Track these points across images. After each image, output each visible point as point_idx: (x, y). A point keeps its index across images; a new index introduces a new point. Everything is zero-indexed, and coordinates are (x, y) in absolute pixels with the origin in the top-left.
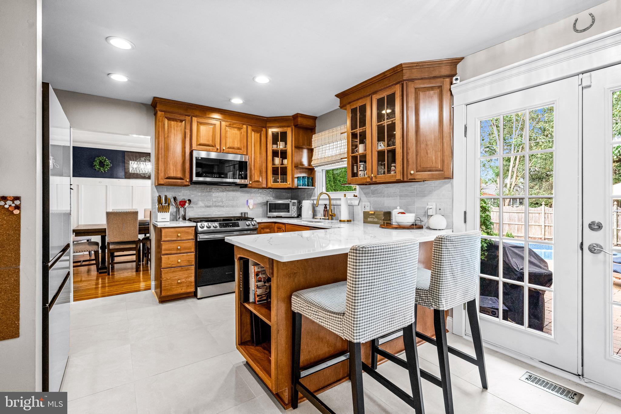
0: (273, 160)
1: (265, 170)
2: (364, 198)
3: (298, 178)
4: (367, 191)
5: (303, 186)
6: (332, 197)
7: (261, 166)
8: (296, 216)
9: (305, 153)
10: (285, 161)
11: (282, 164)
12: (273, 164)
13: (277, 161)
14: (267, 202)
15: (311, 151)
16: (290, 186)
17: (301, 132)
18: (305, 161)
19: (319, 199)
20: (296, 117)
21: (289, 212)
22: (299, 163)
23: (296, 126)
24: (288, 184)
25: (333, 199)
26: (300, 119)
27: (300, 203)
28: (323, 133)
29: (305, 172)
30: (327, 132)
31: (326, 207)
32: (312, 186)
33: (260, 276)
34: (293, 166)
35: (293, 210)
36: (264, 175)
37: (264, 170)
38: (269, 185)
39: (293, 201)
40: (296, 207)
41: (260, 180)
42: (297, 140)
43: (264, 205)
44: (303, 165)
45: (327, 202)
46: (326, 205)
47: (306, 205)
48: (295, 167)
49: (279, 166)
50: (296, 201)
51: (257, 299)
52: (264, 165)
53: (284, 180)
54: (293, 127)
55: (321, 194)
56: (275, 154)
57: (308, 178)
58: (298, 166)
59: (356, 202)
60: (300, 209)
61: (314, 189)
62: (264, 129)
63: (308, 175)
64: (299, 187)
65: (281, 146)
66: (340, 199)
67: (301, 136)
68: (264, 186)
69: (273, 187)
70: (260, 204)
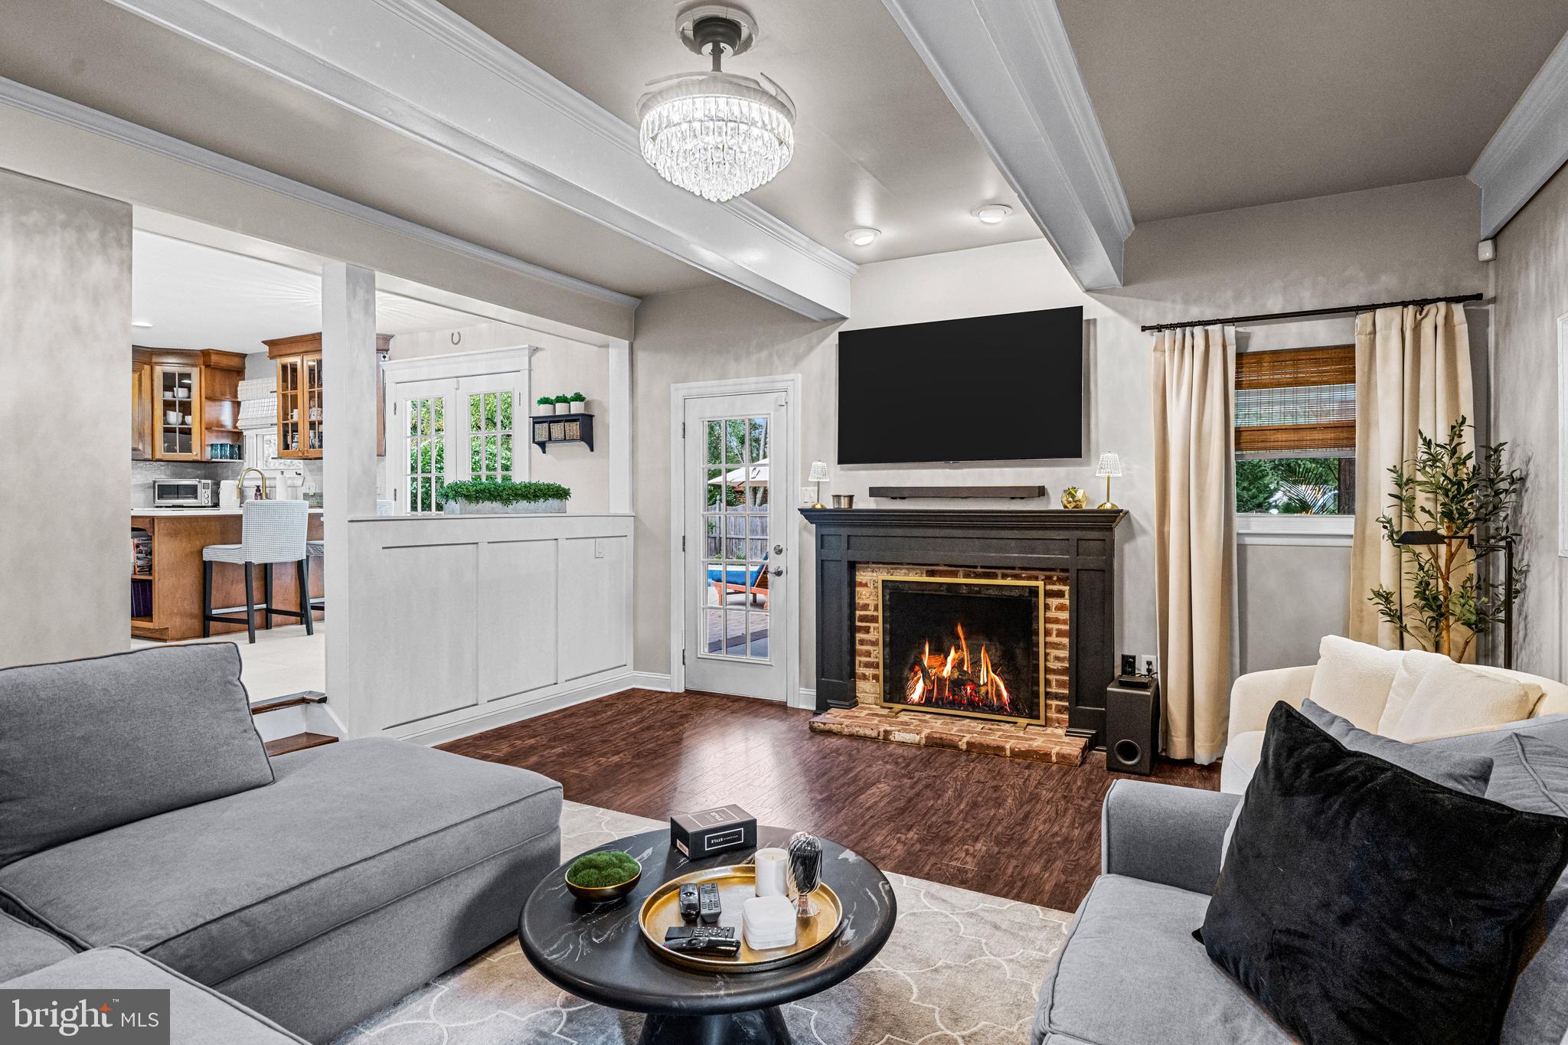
0: (165, 415)
1: (150, 432)
2: (309, 478)
3: (212, 445)
4: (312, 467)
5: (221, 458)
6: (266, 476)
7: (142, 424)
8: (210, 504)
9: (227, 407)
10: (188, 419)
11: (183, 423)
12: (166, 422)
13: (174, 417)
14: (155, 482)
15: (237, 405)
16: (198, 458)
17: (218, 376)
18: (227, 419)
19: (244, 479)
20: (206, 354)
21: (196, 498)
22: (215, 422)
23: (207, 366)
24: (195, 454)
25: (270, 478)
26: (214, 358)
27: (217, 484)
28: (254, 382)
29: (227, 437)
30: (260, 381)
31: (258, 489)
32: (240, 459)
33: (141, 548)
34: (203, 429)
35: (204, 496)
36: (148, 439)
37: (148, 431)
38: (158, 456)
39: (203, 481)
40: (209, 492)
41: (141, 447)
42: (211, 386)
43: (150, 487)
44: (222, 426)
45: (260, 483)
46: (258, 487)
47: (228, 488)
48: (206, 429)
49: (177, 426)
50: (209, 481)
51: (137, 569)
52: (148, 424)
53: (186, 447)
54: (203, 367)
55: (249, 470)
56: (169, 405)
57: (231, 446)
58: (214, 427)
59: (299, 481)
60: (216, 494)
61: (243, 463)
62: (147, 368)
63: (233, 441)
64: (214, 460)
65: (181, 393)
66: (275, 478)
67: (217, 381)
68: (150, 457)
69: (167, 458)
70: (141, 485)
